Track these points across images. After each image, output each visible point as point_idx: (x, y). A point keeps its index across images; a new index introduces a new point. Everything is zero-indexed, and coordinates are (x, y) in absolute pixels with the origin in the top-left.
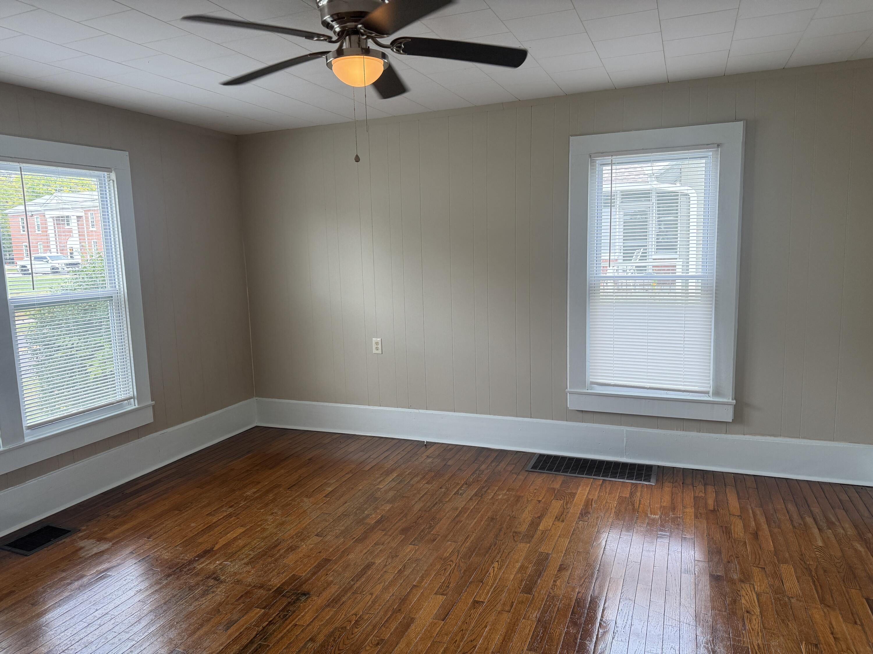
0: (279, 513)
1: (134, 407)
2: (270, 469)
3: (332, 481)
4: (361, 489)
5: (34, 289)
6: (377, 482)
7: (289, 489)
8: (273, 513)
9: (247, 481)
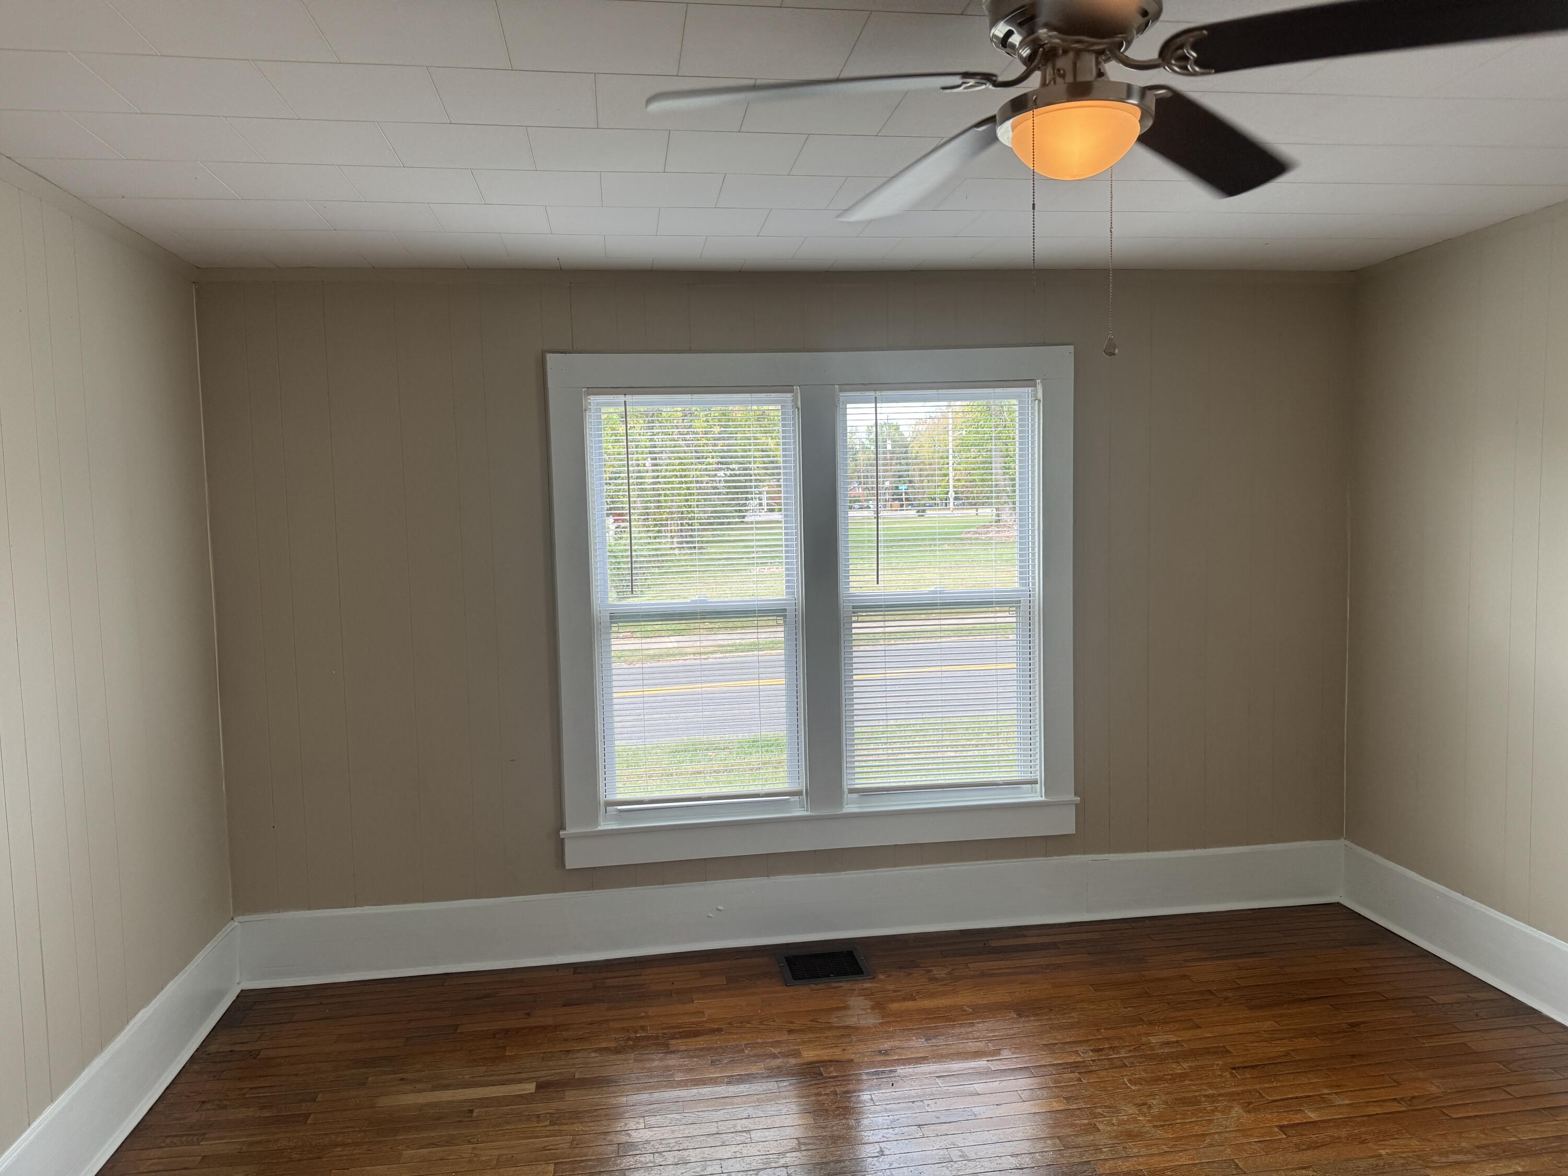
0: (1155, 1111)
1: (1039, 799)
2: (1251, 1008)
3: (1338, 1101)
4: (1380, 1155)
5: (878, 583)
6: (1444, 1160)
7: (1234, 1069)
8: (1145, 1104)
9: (1178, 1014)
